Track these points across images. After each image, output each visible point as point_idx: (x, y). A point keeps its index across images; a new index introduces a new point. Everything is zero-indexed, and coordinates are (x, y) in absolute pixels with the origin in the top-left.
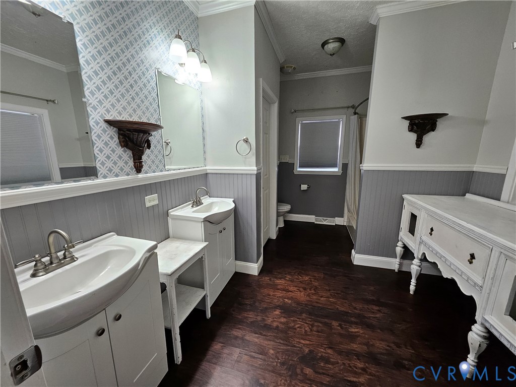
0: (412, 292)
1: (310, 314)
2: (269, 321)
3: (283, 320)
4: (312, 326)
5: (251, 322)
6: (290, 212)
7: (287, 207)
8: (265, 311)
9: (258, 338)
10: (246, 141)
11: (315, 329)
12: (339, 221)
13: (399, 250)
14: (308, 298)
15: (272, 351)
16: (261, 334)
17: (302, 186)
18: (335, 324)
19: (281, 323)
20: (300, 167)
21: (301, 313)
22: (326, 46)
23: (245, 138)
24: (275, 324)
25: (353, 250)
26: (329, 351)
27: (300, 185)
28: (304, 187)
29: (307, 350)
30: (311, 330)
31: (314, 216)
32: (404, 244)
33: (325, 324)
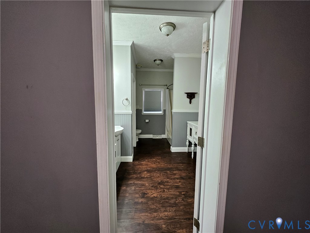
0: (192, 158)
1: (158, 171)
2: (143, 176)
3: (148, 174)
4: (160, 174)
5: (136, 178)
6: (141, 134)
7: (140, 131)
8: (140, 173)
9: (140, 182)
10: (127, 99)
11: (161, 174)
12: (163, 136)
13: (187, 143)
14: (157, 166)
15: (147, 184)
16: (141, 180)
17: (146, 120)
18: (168, 172)
19: (148, 175)
20: (145, 111)
21: (155, 171)
22: (156, 61)
23: (126, 98)
24: (146, 176)
25: (171, 147)
26: (168, 179)
27: (145, 120)
28: (147, 121)
29: (160, 181)
30: (160, 175)
31: (152, 135)
32: (189, 141)
33: (165, 172)
